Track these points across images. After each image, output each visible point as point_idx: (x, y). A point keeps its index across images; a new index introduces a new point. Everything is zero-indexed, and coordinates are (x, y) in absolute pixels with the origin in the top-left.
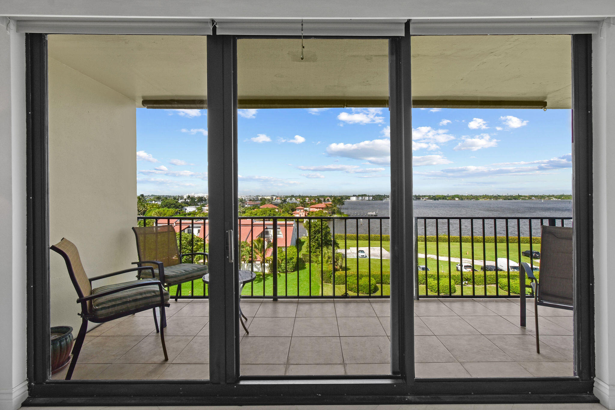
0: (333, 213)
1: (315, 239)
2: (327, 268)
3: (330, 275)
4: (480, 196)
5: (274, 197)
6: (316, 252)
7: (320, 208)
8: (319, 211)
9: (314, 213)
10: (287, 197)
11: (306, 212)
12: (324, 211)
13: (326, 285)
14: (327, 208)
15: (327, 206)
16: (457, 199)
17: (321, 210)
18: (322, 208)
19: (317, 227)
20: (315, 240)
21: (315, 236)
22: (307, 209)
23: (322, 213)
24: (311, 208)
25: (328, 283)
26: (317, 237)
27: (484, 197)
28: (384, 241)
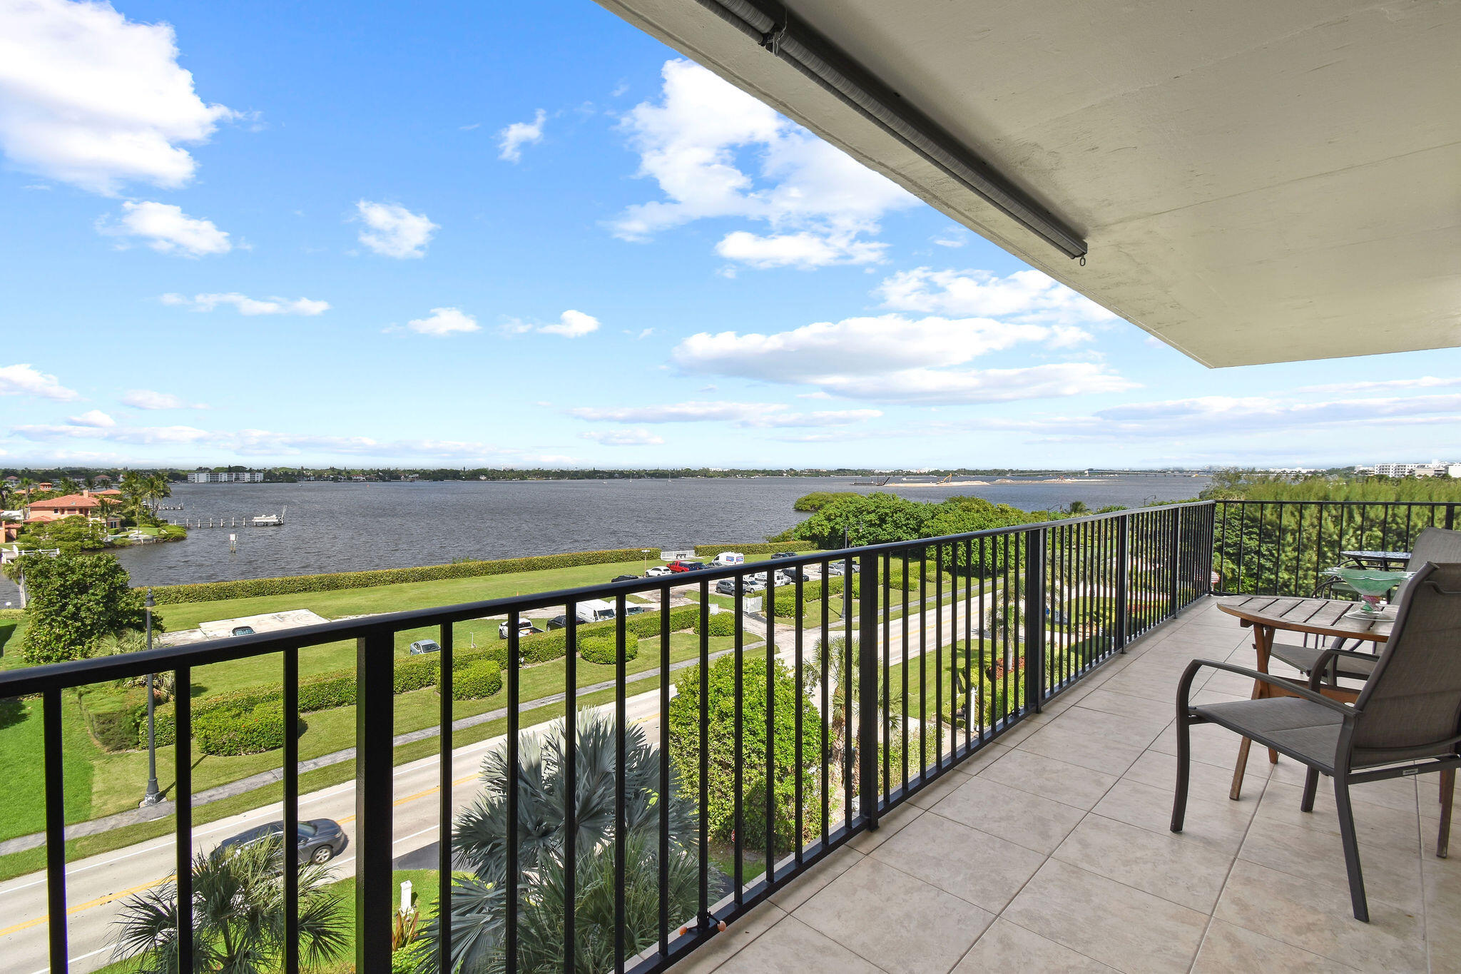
0: (128, 523)
1: (64, 613)
2: (122, 702)
3: (134, 721)
6: (67, 658)
7: (72, 509)
8: (67, 521)
9: (47, 528)
11: (11, 526)
12: (91, 519)
13: (119, 756)
14: (104, 508)
15: (102, 502)
17: (78, 517)
18: (82, 510)
19: (73, 573)
20: (64, 617)
21: (66, 604)
22: (16, 514)
23: (80, 526)
24: (33, 509)
25: (127, 747)
26: (75, 606)
28: (310, 591)
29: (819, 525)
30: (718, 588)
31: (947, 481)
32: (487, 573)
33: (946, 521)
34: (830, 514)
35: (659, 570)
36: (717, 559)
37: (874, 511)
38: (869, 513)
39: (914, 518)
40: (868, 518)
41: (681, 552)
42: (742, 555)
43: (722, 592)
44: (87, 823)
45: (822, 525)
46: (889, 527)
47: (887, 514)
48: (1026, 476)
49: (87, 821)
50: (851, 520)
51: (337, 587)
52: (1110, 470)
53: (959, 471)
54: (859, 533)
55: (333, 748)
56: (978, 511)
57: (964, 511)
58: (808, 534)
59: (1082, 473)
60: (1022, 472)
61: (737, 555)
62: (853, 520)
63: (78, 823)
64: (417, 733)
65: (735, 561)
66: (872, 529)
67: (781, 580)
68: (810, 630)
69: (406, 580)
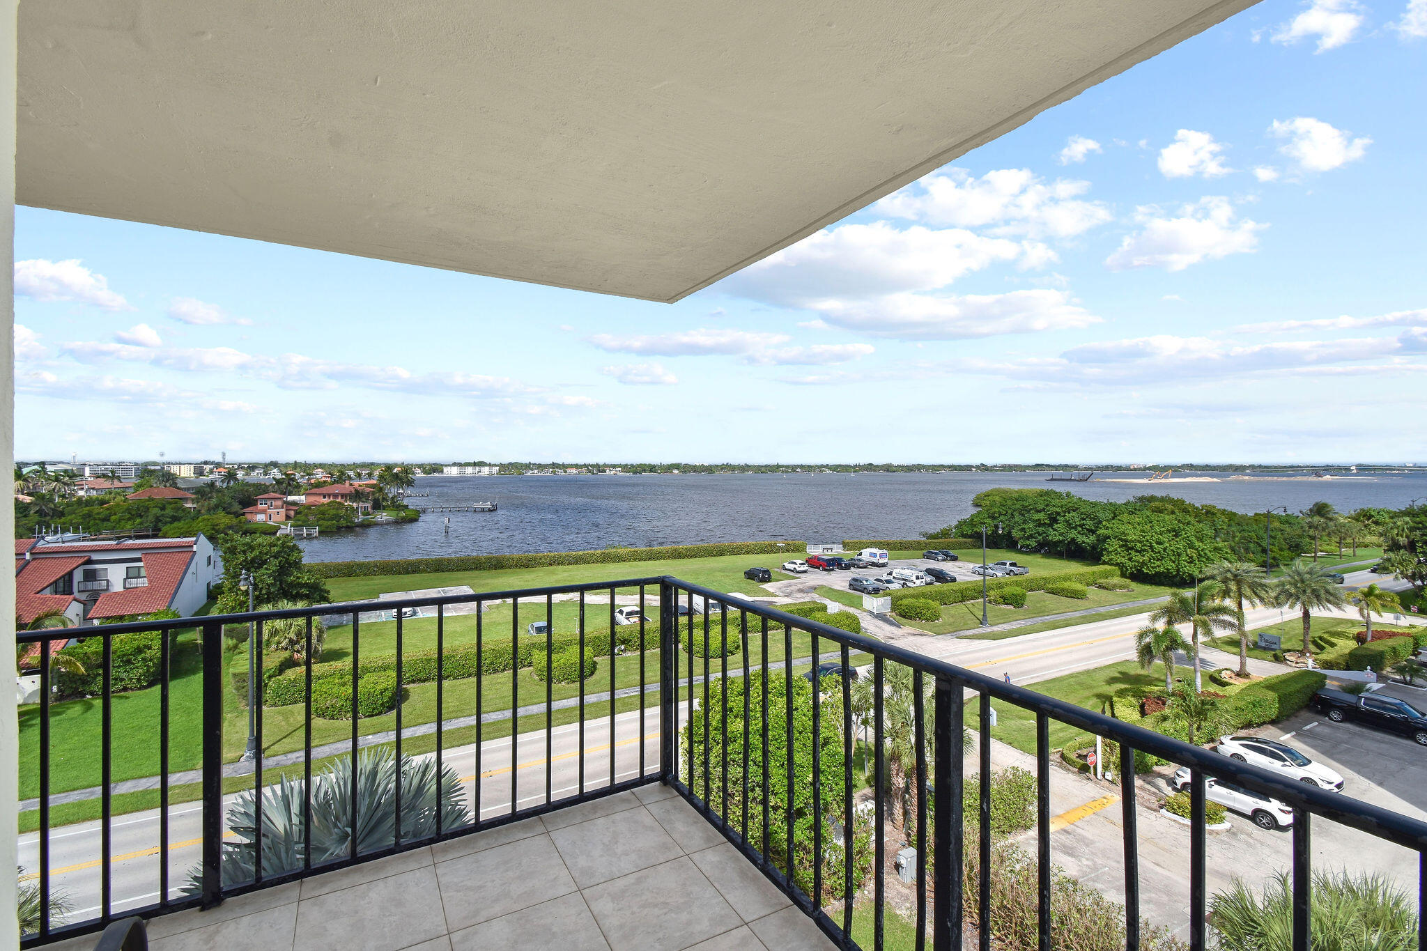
0: (377, 507)
4: (718, 466)
5: (208, 468)
10: (240, 467)
11: (291, 508)
14: (357, 495)
15: (359, 490)
16: (676, 472)
24: (308, 495)
27: (723, 469)
28: (480, 570)
29: (982, 523)
30: (850, 585)
31: (1166, 477)
32: (635, 560)
33: (1129, 523)
34: (995, 512)
35: (795, 563)
36: (860, 554)
37: (1044, 510)
38: (1038, 511)
39: (1091, 518)
40: (1036, 516)
41: (828, 546)
42: (886, 552)
43: (855, 589)
44: (192, 772)
45: (984, 523)
46: (1060, 527)
47: (1058, 514)
48: (1271, 472)
49: (192, 770)
50: (1017, 519)
51: (502, 567)
52: (1387, 466)
53: (1184, 467)
54: (1025, 532)
55: (420, 721)
56: (1173, 513)
57: (1153, 511)
58: (970, 532)
59: (1348, 469)
60: (1266, 467)
61: (881, 551)
62: (1018, 518)
63: (185, 771)
64: (498, 713)
65: (878, 557)
66: (1041, 529)
67: (920, 580)
68: (940, 636)
69: (562, 563)
